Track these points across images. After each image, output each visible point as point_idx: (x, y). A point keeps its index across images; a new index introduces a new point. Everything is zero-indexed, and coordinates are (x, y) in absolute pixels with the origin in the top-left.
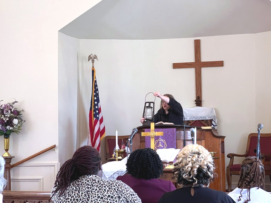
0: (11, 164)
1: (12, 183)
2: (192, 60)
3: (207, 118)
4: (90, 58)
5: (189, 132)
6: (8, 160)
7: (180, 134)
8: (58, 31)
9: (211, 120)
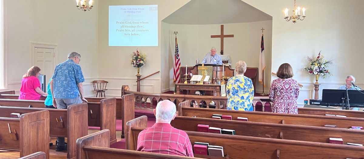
0: (140, 78)
1: (141, 87)
2: (220, 34)
3: (226, 60)
4: (175, 32)
5: (219, 67)
6: (139, 77)
7: (215, 68)
8: (162, 21)
9: (228, 61)
